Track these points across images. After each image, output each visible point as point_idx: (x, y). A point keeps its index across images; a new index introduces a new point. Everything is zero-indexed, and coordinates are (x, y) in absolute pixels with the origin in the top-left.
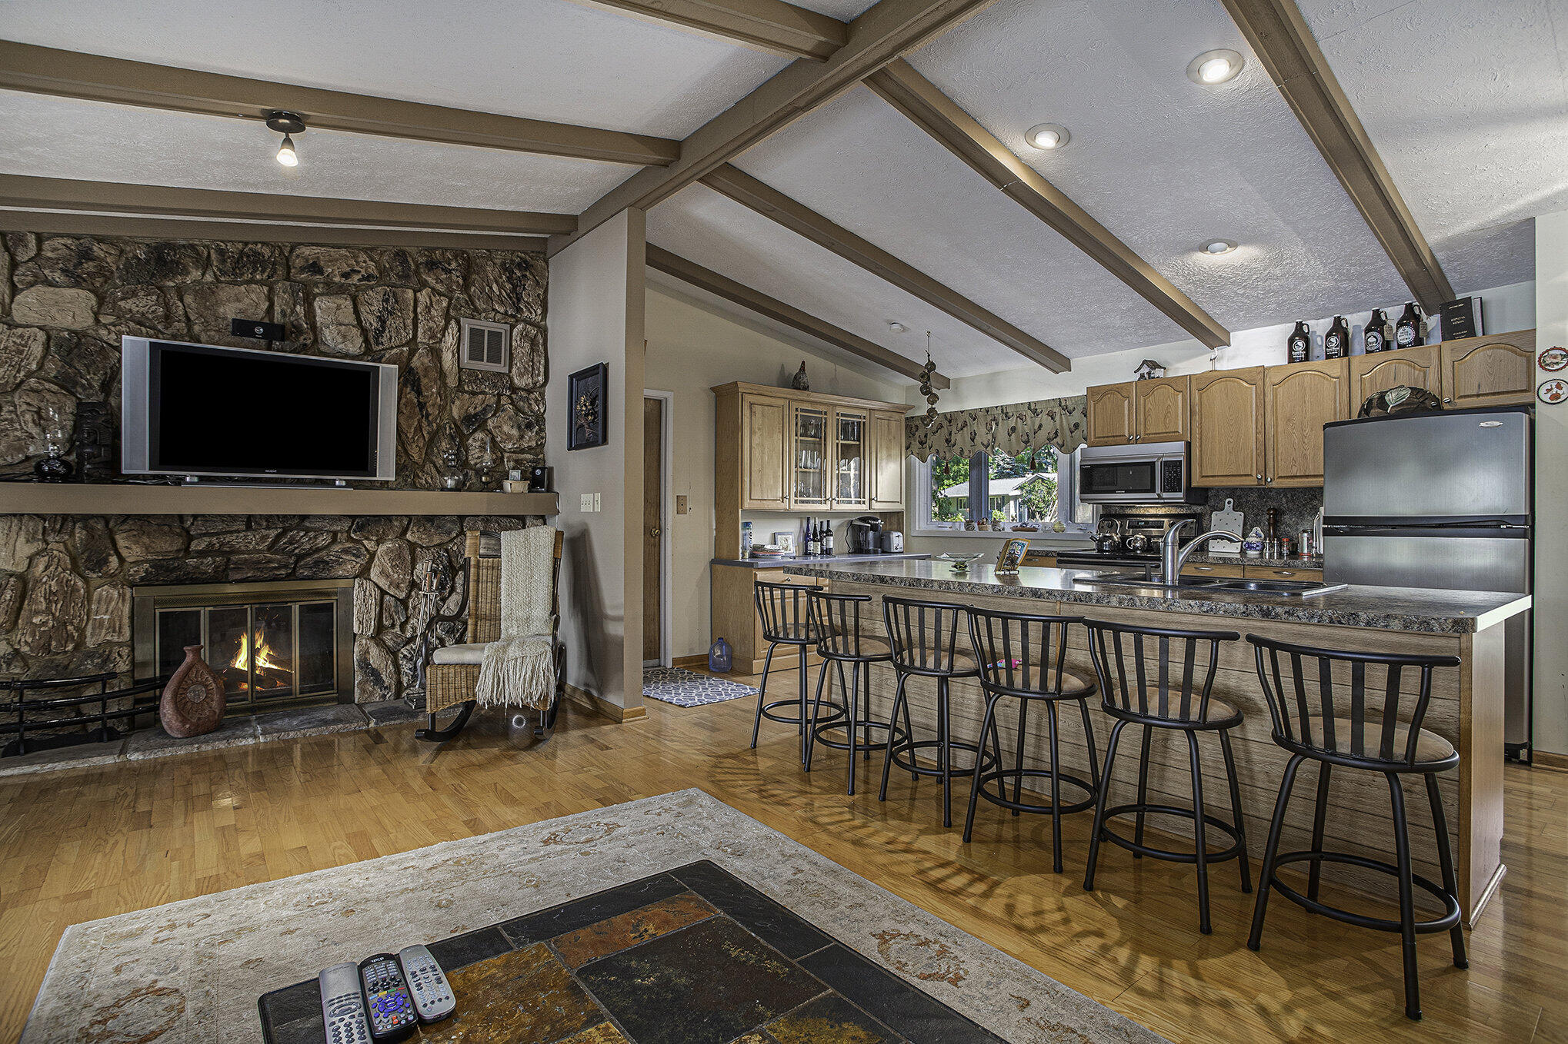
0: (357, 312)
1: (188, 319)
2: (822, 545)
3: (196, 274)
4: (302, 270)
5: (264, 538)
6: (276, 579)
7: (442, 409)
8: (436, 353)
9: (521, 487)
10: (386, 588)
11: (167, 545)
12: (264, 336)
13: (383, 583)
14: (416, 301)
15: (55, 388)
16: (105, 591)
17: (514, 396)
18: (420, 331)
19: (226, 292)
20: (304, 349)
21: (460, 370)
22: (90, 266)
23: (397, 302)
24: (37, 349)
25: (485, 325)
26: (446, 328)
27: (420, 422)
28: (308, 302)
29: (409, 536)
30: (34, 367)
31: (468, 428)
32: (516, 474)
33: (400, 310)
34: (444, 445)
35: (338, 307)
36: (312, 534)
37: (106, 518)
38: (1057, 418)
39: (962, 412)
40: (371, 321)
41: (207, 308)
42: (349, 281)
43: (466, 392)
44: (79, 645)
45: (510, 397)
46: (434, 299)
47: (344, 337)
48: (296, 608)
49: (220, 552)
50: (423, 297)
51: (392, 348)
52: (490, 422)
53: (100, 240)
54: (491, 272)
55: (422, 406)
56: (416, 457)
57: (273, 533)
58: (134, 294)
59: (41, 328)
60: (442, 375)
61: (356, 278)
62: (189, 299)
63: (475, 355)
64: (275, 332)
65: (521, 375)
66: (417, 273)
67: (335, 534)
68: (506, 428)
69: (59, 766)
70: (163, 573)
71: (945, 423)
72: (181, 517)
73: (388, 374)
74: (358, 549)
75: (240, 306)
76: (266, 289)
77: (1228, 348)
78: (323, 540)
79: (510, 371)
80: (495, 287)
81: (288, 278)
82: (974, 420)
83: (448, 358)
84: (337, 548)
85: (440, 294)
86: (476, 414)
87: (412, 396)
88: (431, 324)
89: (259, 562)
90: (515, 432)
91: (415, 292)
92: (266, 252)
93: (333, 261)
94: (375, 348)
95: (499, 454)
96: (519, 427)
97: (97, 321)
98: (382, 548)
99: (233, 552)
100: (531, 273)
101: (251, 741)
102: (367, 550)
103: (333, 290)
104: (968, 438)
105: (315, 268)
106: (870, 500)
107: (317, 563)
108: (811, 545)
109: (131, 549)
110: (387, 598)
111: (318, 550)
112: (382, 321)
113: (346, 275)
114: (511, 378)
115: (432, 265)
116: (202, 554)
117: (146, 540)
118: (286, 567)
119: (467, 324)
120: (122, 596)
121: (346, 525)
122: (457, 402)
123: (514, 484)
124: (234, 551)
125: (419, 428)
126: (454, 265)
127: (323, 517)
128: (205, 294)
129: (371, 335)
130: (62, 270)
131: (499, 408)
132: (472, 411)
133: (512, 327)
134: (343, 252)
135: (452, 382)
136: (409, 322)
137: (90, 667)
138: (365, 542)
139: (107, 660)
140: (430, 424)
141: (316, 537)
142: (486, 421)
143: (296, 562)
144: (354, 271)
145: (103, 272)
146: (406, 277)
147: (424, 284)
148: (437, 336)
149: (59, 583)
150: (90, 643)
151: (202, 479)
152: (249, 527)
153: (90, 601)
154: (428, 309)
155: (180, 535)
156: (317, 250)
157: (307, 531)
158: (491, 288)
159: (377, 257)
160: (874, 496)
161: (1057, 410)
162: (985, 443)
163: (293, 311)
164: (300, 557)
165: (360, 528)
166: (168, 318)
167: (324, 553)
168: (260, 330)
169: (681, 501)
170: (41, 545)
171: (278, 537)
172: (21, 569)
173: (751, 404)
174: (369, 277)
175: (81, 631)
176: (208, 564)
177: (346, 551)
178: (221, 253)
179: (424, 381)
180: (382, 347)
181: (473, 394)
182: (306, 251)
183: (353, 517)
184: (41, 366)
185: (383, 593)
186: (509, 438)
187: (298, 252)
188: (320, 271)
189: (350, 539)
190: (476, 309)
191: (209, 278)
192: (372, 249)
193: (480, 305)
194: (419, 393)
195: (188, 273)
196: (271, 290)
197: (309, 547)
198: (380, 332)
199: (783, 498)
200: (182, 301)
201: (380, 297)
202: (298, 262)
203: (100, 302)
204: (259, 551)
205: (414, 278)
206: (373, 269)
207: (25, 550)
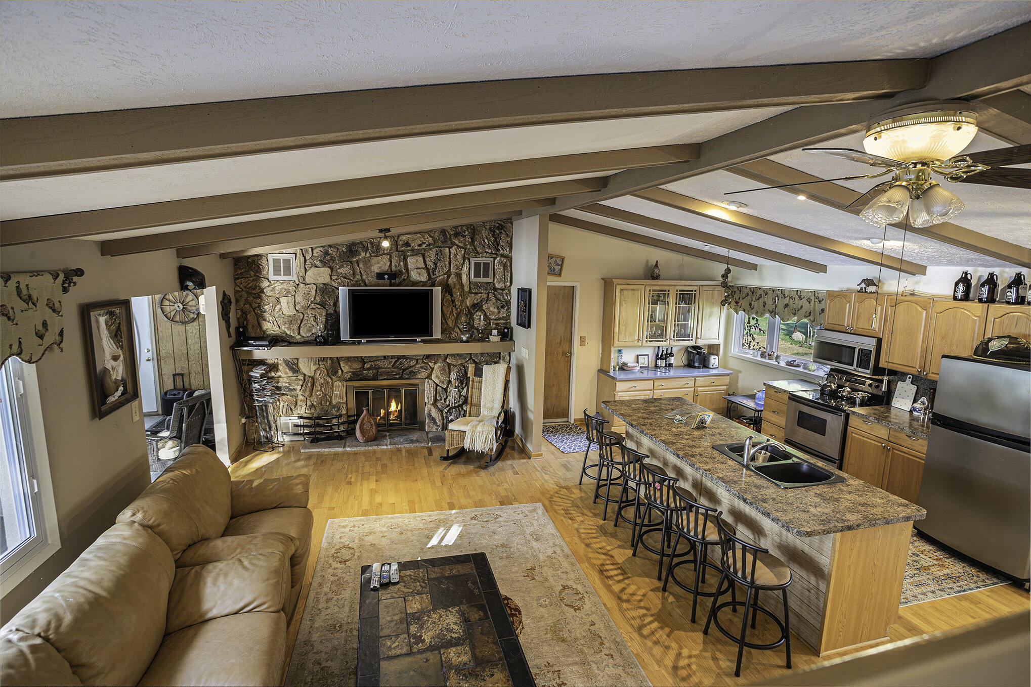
0: (425, 261)
1: (361, 273)
2: (666, 361)
3: (363, 254)
4: (403, 245)
5: (390, 364)
6: (395, 379)
7: (462, 302)
8: (459, 276)
9: (497, 339)
10: (438, 383)
11: (357, 366)
12: (388, 280)
13: (437, 381)
14: (450, 252)
15: (319, 307)
16: (337, 383)
17: (496, 293)
18: (452, 266)
19: (374, 260)
20: (404, 284)
21: (470, 282)
22: (328, 258)
23: (442, 254)
24: (313, 292)
25: (481, 260)
26: (464, 263)
27: (452, 309)
28: (405, 260)
29: (448, 360)
30: (313, 299)
31: (474, 310)
32: (495, 332)
33: (443, 258)
34: (463, 319)
35: (417, 261)
36: (408, 360)
38: (812, 303)
39: (760, 288)
40: (431, 265)
41: (367, 268)
42: (422, 248)
43: (473, 293)
44: (331, 403)
45: (494, 294)
46: (458, 250)
47: (419, 274)
48: (403, 391)
49: (376, 369)
50: (453, 250)
51: (440, 276)
52: (484, 306)
53: (330, 246)
54: (484, 233)
55: (453, 301)
56: (451, 325)
57: (392, 362)
58: (343, 266)
59: (314, 284)
60: (462, 285)
61: (424, 246)
62: (361, 265)
63: (477, 275)
64: (393, 275)
65: (499, 282)
66: (450, 239)
67: (417, 360)
68: (491, 309)
69: (326, 450)
70: (356, 376)
71: (750, 293)
73: (438, 291)
74: (427, 367)
75: (380, 265)
76: (389, 256)
77: (924, 277)
78: (413, 363)
79: (494, 281)
80: (486, 241)
81: (397, 250)
82: (766, 295)
83: (464, 278)
84: (418, 366)
85: (461, 247)
86: (478, 303)
87: (449, 297)
88: (457, 263)
89: (389, 372)
90: (496, 310)
91: (450, 249)
93: (414, 240)
94: (433, 277)
95: (488, 321)
96: (498, 308)
97: (331, 279)
98: (436, 366)
100: (504, 231)
101: (385, 447)
102: (430, 367)
103: (415, 253)
104: (761, 305)
105: (407, 244)
106: (696, 338)
107: (410, 372)
108: (659, 362)
109: (345, 367)
110: (438, 387)
111: (411, 367)
112: (435, 264)
113: (420, 245)
114: (494, 284)
115: (457, 235)
116: (368, 369)
117: (349, 363)
118: (399, 374)
119: (473, 261)
120: (343, 385)
121: (422, 356)
122: (469, 298)
123: (494, 338)
124: (380, 368)
125: (452, 312)
126: (467, 233)
128: (367, 262)
129: (431, 271)
130: (320, 261)
131: (488, 299)
132: (476, 302)
133: (495, 259)
134: (419, 235)
135: (466, 289)
136: (447, 263)
137: (334, 411)
138: (430, 363)
139: (339, 409)
140: (457, 309)
141: (410, 363)
142: (482, 306)
143: (403, 372)
144: (423, 243)
145: (333, 259)
146: (445, 242)
147: (453, 244)
148: (459, 268)
149: (324, 380)
150: (334, 402)
151: (368, 341)
152: (385, 358)
153: (333, 386)
154: (455, 256)
155: (360, 362)
156: (408, 236)
157: (406, 359)
158: (484, 241)
159: (432, 235)
160: (699, 336)
161: (813, 298)
162: (771, 310)
163: (399, 265)
164: (404, 370)
165: (427, 357)
166: (354, 274)
167: (412, 369)
168: (386, 276)
169: (582, 339)
170: (318, 366)
171: (396, 362)
172: (312, 375)
173: (622, 290)
174: (430, 245)
175: (331, 398)
176: (371, 373)
177: (422, 368)
178: (372, 243)
179: (454, 290)
180: (435, 276)
181: (476, 293)
182: (404, 238)
184: (315, 298)
185: (437, 385)
186: (493, 313)
187: (400, 238)
188: (409, 246)
189: (423, 363)
190: (477, 253)
191: (368, 255)
192: (430, 231)
193: (479, 250)
194: (452, 295)
195: (360, 254)
196: (391, 256)
197: (407, 366)
198: (434, 270)
199: (638, 340)
200: (358, 266)
201: (434, 253)
202: (401, 243)
203: (332, 272)
204: (389, 368)
205: (449, 242)
206: (431, 241)
207: (313, 368)
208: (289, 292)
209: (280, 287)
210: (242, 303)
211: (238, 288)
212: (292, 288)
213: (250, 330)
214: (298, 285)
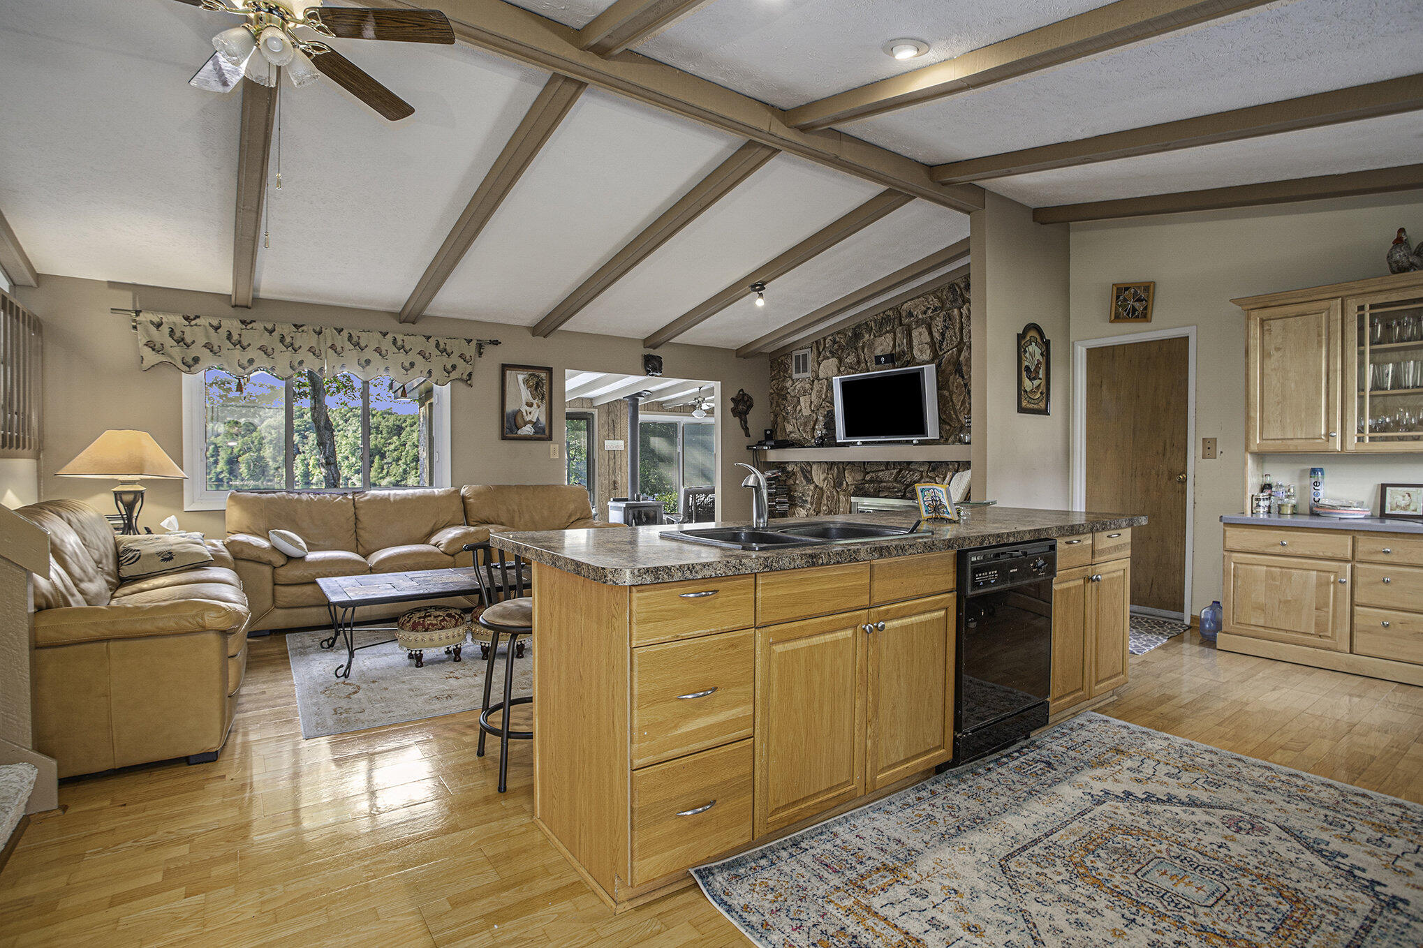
0: (930, 333)
1: (865, 360)
3: (867, 336)
4: (905, 317)
5: (891, 474)
12: (885, 362)
14: (961, 314)
15: (829, 404)
16: (842, 498)
18: (964, 334)
19: (879, 340)
20: (908, 364)
22: (837, 347)
23: (950, 320)
24: (825, 388)
27: (965, 397)
28: (909, 335)
33: (952, 325)
35: (922, 333)
36: (911, 473)
37: (843, 462)
40: (936, 336)
41: (872, 353)
42: (926, 315)
47: (921, 351)
49: (876, 481)
50: (964, 310)
51: (948, 351)
53: (838, 333)
56: (963, 421)
57: (895, 472)
58: (850, 354)
59: (825, 379)
61: (930, 311)
62: (866, 350)
64: (891, 359)
66: (962, 294)
67: (922, 472)
70: (859, 490)
72: (864, 462)
73: (930, 371)
75: (882, 347)
76: (892, 334)
78: (916, 476)
81: (901, 324)
87: (960, 380)
89: (889, 488)
91: (959, 309)
92: (891, 313)
93: (915, 307)
94: (939, 353)
97: (839, 370)
99: (882, 482)
103: (919, 323)
105: (910, 314)
109: (849, 478)
111: (915, 482)
112: (943, 334)
113: (925, 313)
116: (871, 481)
117: (854, 474)
118: (901, 491)
120: (847, 500)
121: (926, 468)
125: (964, 402)
127: (916, 462)
128: (871, 345)
129: (937, 346)
130: (830, 351)
134: (921, 299)
136: (957, 330)
138: (936, 478)
140: (970, 397)
141: (913, 475)
143: (905, 489)
144: (928, 308)
145: (841, 348)
146: (955, 301)
147: (964, 301)
149: (830, 492)
151: (864, 443)
152: (887, 469)
153: (838, 502)
155: (863, 471)
156: (910, 303)
157: (911, 470)
159: (939, 294)
163: (903, 343)
164: (908, 486)
165: (934, 470)
166: (859, 362)
168: (883, 359)
170: (825, 475)
171: (899, 474)
172: (821, 485)
174: (935, 309)
176: (871, 487)
178: (875, 321)
179: (964, 368)
180: (943, 352)
182: (905, 306)
183: (930, 463)
184: (826, 396)
188: (913, 315)
189: (928, 476)
191: (872, 337)
192: (936, 290)
194: (963, 377)
195: (863, 336)
196: (895, 333)
197: (909, 480)
198: (941, 342)
199: (1328, 435)
200: (863, 352)
201: (941, 320)
202: (904, 314)
203: (840, 363)
204: (891, 482)
205: (960, 301)
206: (937, 304)
207: (822, 477)
208: (805, 391)
209: (799, 386)
210: (774, 405)
211: (772, 391)
212: (808, 386)
213: (778, 433)
214: (813, 381)
